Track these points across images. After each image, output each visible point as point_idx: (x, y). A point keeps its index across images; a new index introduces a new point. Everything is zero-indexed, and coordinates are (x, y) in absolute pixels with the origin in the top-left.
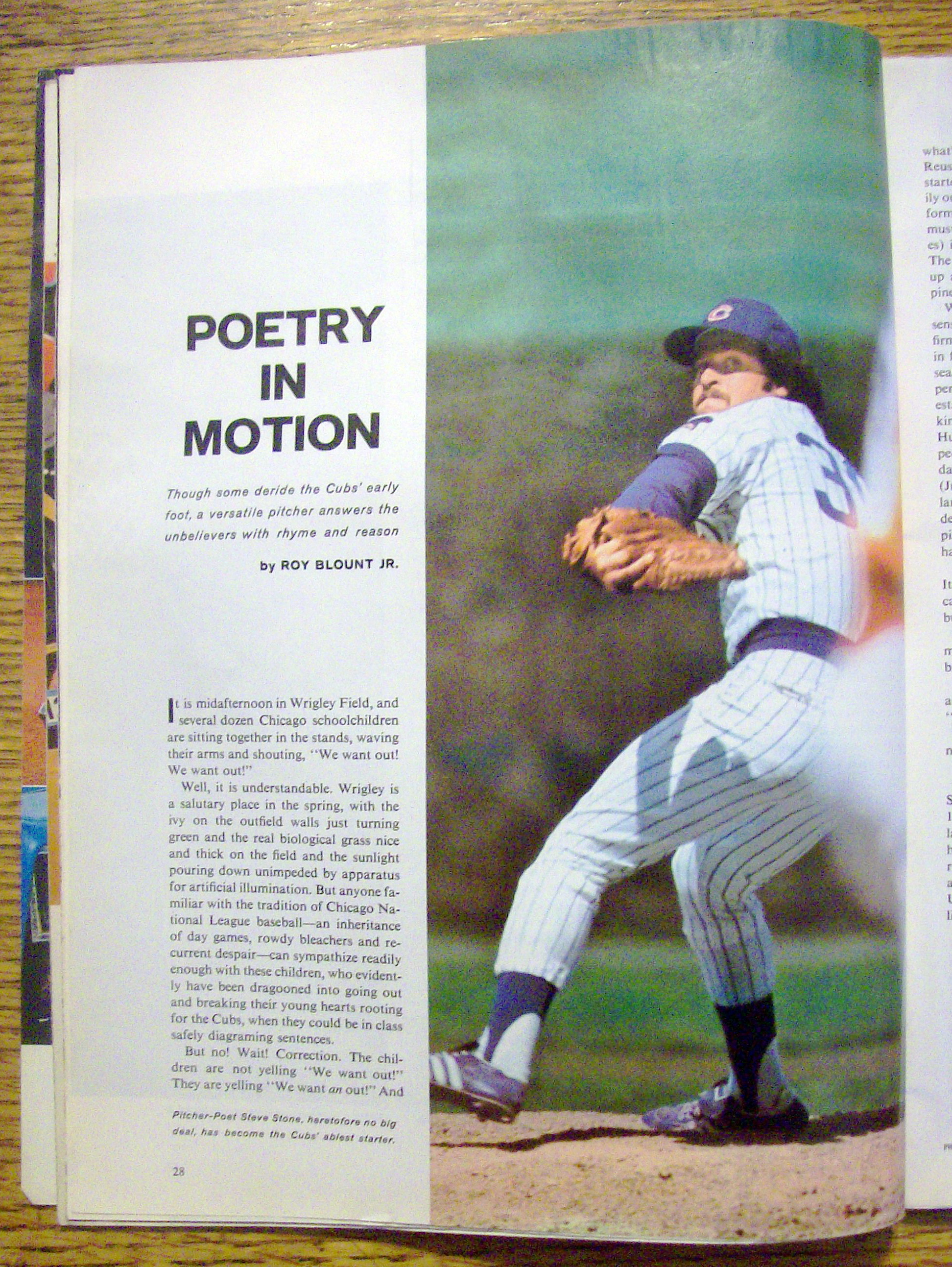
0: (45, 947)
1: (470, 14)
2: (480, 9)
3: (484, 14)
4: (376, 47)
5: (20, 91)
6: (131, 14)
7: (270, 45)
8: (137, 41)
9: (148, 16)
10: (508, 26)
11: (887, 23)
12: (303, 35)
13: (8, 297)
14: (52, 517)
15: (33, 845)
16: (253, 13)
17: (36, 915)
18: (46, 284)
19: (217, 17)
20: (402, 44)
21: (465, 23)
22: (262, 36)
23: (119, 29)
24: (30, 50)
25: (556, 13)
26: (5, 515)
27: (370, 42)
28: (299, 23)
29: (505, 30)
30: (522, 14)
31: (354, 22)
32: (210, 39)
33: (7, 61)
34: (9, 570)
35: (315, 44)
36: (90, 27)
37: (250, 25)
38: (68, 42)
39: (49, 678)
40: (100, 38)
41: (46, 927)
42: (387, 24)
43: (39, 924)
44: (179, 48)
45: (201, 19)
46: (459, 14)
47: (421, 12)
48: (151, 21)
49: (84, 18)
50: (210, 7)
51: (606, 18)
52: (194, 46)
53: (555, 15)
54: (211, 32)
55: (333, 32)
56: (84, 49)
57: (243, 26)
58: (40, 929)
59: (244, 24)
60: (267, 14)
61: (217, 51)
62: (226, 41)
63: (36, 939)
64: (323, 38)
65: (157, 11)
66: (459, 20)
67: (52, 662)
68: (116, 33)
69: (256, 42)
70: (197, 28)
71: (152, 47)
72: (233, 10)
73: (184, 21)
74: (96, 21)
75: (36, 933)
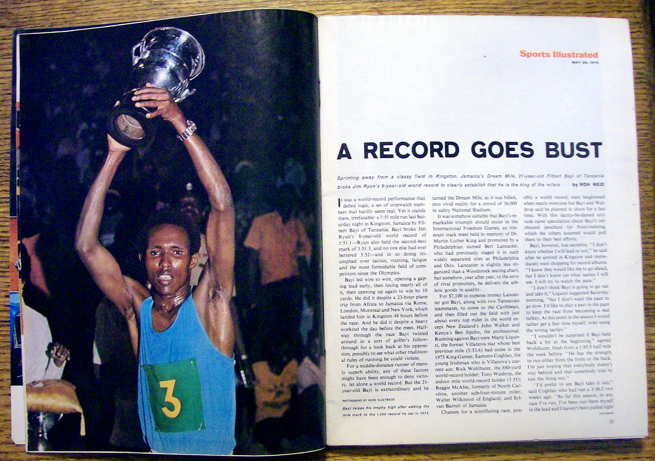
0: (20, 350)
15: (14, 313)
17: (16, 338)
36: (21, 20)
41: (20, 343)
45: (62, 17)
59: (78, 18)
65: (46, 14)
72: (74, 13)
73: (56, 18)
74: (24, 18)
75: (16, 346)
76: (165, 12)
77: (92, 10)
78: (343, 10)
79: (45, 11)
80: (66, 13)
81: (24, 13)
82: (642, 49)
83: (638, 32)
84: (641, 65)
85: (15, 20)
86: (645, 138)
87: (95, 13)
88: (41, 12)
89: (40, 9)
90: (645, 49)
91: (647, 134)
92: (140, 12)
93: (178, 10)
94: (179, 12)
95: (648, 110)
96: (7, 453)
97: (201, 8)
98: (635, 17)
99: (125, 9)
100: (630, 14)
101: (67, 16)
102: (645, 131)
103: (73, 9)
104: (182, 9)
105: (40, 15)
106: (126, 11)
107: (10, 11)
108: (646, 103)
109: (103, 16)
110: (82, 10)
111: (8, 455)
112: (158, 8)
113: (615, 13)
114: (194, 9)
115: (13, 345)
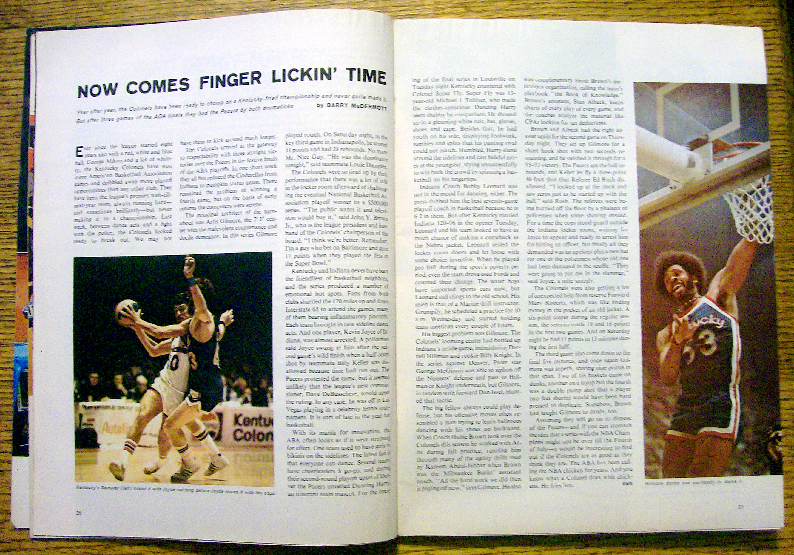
0: (25, 414)
5: (9, 49)
13: (3, 141)
14: (31, 227)
15: (19, 369)
18: (31, 124)
24: (14, 30)
26: (3, 237)
33: (3, 35)
34: (5, 260)
36: (39, 19)
39: (30, 297)
41: (26, 404)
58: (23, 407)
63: (20, 410)
67: (31, 289)
68: (50, 22)
72: (101, 10)
75: (20, 409)
76: (210, 9)
77: (124, 7)
78: (423, 5)
82: (779, 51)
83: (774, 30)
84: (778, 70)
86: (784, 156)
87: (127, 10)
88: (61, 10)
89: (61, 6)
90: (781, 50)
91: (786, 151)
92: (181, 9)
93: (227, 6)
94: (228, 9)
95: (786, 123)
97: (253, 5)
98: (770, 13)
99: (163, 6)
100: (765, 9)
101: (94, 14)
102: (784, 148)
103: (100, 5)
104: (230, 6)
106: (163, 8)
107: (25, 8)
108: (785, 115)
109: (136, 14)
110: (110, 7)
112: (201, 5)
113: (746, 8)
114: (245, 6)
115: (16, 409)
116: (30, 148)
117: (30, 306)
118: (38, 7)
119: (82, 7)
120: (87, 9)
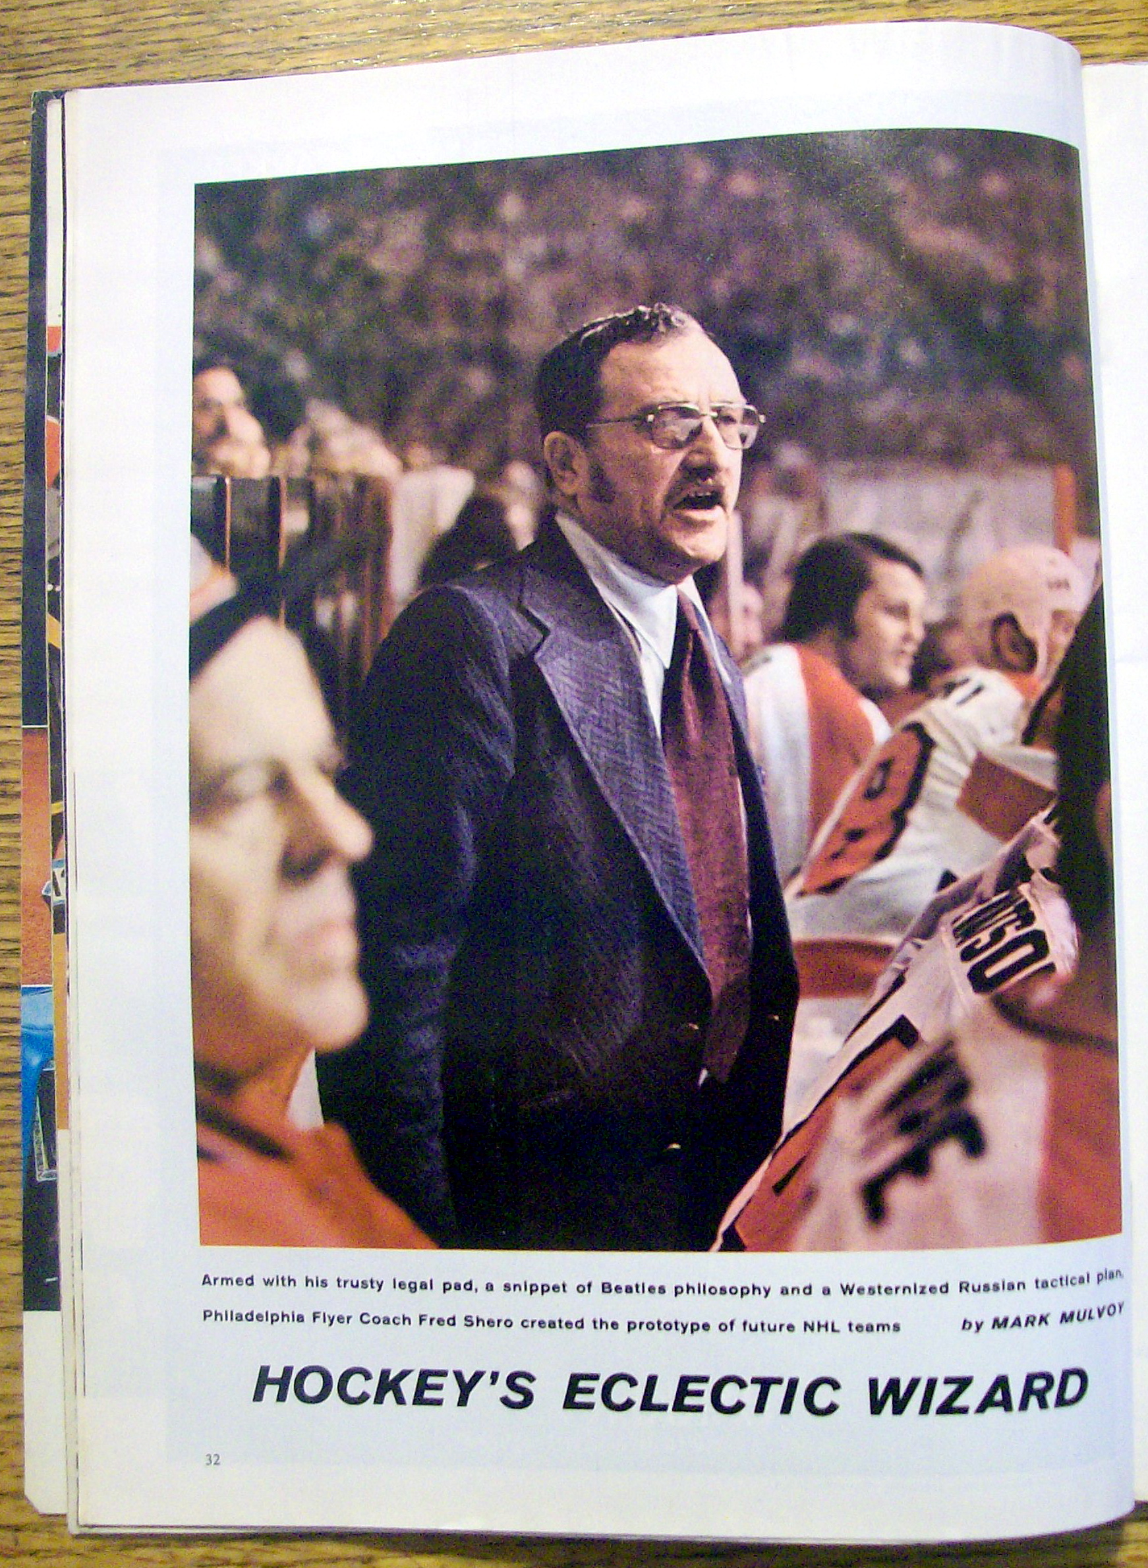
0: (51, 1188)
1: (509, 18)
2: (522, 11)
3: (525, 16)
4: (391, 62)
6: (87, 32)
7: (262, 64)
8: (94, 64)
9: (107, 33)
10: (556, 31)
11: (1027, 12)
12: (302, 50)
14: (57, 644)
15: (36, 1061)
16: (239, 25)
17: (40, 1148)
18: (49, 354)
19: (193, 33)
20: (424, 58)
21: (503, 29)
22: (249, 54)
23: (71, 50)
25: (616, 11)
27: (384, 57)
28: (297, 35)
29: (553, 36)
30: (574, 15)
31: (364, 33)
32: (186, 60)
35: (315, 62)
36: (31, 50)
37: (233, 41)
38: (10, 68)
39: (56, 844)
40: (48, 62)
41: (52, 1163)
42: (405, 33)
43: (44, 1159)
44: (148, 72)
45: (173, 34)
46: (494, 18)
47: (445, 18)
48: (112, 39)
49: (28, 38)
50: (184, 19)
51: (678, 16)
52: (166, 69)
53: (615, 15)
54: (185, 51)
55: (338, 46)
56: (27, 77)
57: (227, 42)
58: (45, 1165)
59: (227, 39)
60: (255, 26)
61: (193, 75)
62: (207, 61)
63: (40, 1179)
64: (327, 53)
65: (120, 27)
66: (495, 25)
68: (67, 56)
69: (242, 61)
70: (169, 46)
71: (115, 71)
72: (214, 22)
73: (153, 38)
74: (44, 41)
75: (40, 1174)
79: (113, 19)
80: (186, 25)
81: (43, 26)
85: (13, 50)
88: (99, 21)
96: (17, 1529)
105: (98, 31)
111: (20, 1535)
115: (30, 1172)
116: (49, 419)
117: (58, 872)
118: (34, 15)
119: (161, 12)
120: (172, 19)
